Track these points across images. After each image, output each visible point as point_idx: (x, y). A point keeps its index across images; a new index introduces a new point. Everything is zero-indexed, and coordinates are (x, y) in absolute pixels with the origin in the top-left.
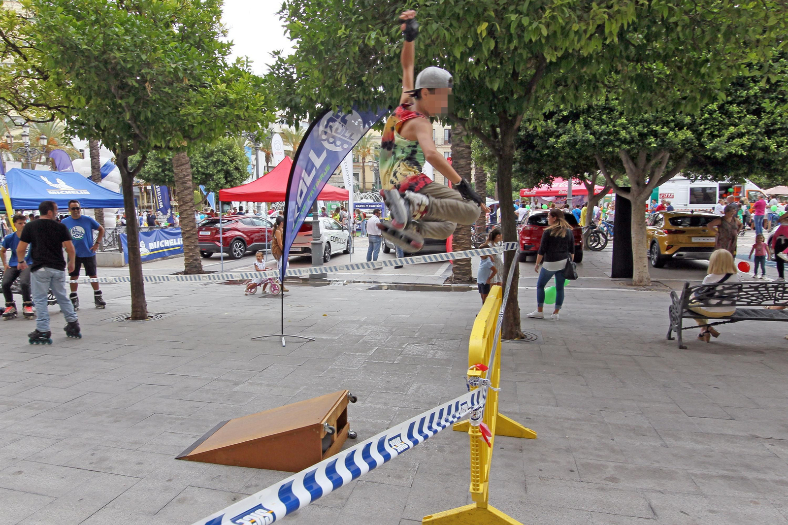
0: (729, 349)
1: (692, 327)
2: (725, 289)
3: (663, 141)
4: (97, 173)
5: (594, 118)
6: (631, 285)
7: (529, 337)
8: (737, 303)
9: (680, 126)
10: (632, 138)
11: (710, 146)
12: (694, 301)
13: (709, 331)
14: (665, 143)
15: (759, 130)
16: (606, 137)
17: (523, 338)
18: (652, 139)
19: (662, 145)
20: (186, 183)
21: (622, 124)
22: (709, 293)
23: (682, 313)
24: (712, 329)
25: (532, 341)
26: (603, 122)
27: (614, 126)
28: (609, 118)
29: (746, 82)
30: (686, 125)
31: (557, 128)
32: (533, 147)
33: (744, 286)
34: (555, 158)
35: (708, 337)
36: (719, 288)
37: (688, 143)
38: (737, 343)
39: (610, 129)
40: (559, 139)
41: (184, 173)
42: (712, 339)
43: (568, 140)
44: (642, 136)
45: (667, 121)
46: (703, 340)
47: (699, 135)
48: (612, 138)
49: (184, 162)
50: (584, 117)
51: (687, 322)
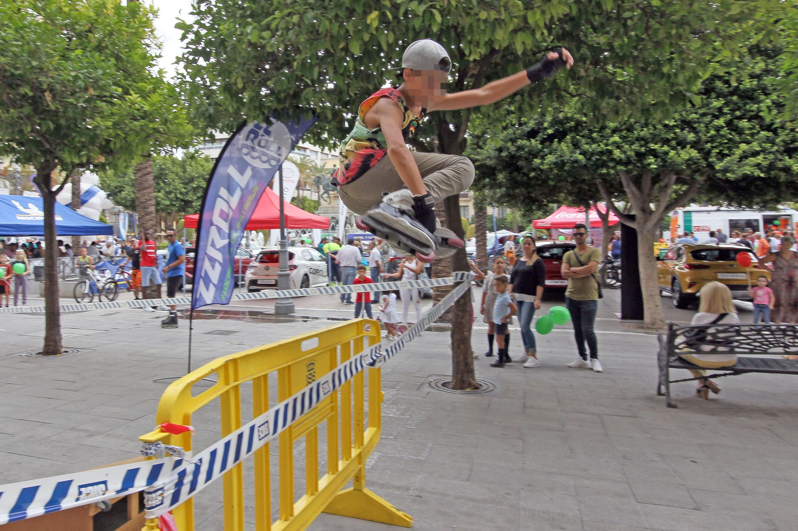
0: (732, 409)
1: (685, 380)
2: (719, 332)
3: (664, 161)
4: (76, 199)
5: (583, 136)
6: (643, 328)
7: (485, 387)
8: (737, 350)
9: (682, 144)
10: (628, 158)
11: (721, 166)
12: (681, 347)
13: (707, 385)
14: (667, 164)
15: (775, 148)
16: (598, 157)
17: (477, 388)
18: (651, 159)
19: (663, 166)
20: (147, 208)
21: (615, 143)
22: (698, 337)
23: (668, 361)
24: (711, 383)
25: (487, 391)
26: (594, 141)
27: (607, 145)
28: (601, 136)
29: (756, 94)
30: (689, 143)
31: (543, 148)
32: (518, 169)
33: (743, 328)
34: (545, 181)
35: (706, 393)
36: (712, 330)
37: (695, 163)
38: (745, 401)
39: (602, 148)
40: (545, 159)
41: (146, 197)
42: (711, 395)
43: (555, 161)
44: (640, 156)
45: (667, 138)
46: (701, 397)
47: (707, 154)
48: (605, 158)
49: (147, 185)
50: (572, 135)
51: (675, 373)
